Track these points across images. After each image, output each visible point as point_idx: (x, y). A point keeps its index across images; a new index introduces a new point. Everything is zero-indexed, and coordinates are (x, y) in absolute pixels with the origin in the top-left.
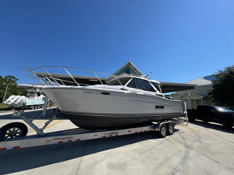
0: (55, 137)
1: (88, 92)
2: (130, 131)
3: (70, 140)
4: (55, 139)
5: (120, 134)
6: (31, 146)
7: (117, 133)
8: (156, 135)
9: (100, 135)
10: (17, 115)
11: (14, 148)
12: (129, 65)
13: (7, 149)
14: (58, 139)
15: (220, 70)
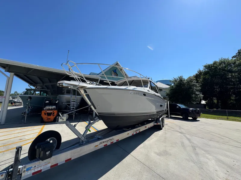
0: (101, 141)
2: (146, 127)
3: (112, 141)
4: (101, 143)
5: (141, 131)
6: (82, 155)
7: (139, 130)
11: (66, 161)
12: (116, 66)
13: (58, 165)
14: (103, 142)
15: (175, 78)
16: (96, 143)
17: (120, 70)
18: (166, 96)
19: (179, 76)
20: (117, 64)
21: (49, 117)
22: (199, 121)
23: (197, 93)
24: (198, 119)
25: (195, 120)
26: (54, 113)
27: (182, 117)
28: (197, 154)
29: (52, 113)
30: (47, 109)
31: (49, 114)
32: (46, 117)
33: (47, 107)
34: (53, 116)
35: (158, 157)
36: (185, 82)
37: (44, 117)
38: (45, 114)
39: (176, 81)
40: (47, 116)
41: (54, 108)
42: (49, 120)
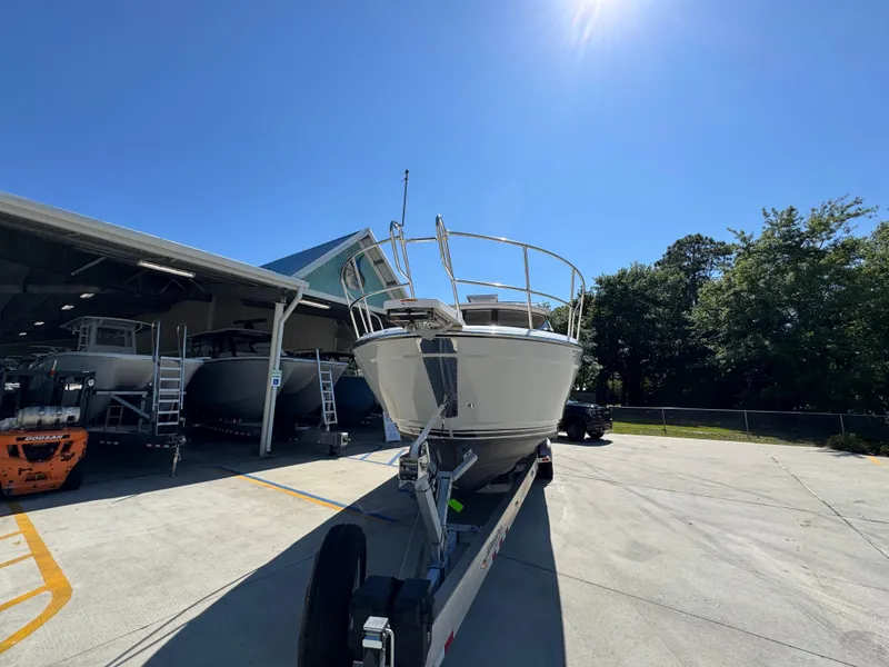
4: (488, 551)
12: (361, 245)
14: (491, 545)
20: (365, 239)
21: (41, 467)
22: (609, 442)
24: (604, 437)
26: (67, 447)
27: (565, 434)
29: (55, 445)
30: (28, 424)
31: (40, 453)
32: (20, 471)
33: (30, 417)
34: (67, 459)
37: (9, 468)
38: (14, 452)
40: (26, 464)
41: (71, 418)
42: (41, 483)
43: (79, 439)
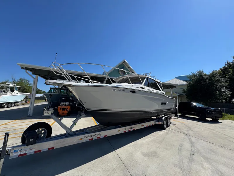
0: (86, 135)
1: (121, 90)
2: (143, 125)
3: (99, 137)
4: (86, 137)
5: (136, 129)
6: (65, 146)
7: (134, 127)
8: (160, 128)
9: (121, 130)
10: (48, 114)
11: (49, 149)
12: (124, 64)
13: (42, 151)
14: (89, 136)
15: (193, 73)
16: (80, 136)
17: (127, 68)
18: (183, 94)
19: (199, 71)
20: (124, 62)
21: (63, 112)
22: (221, 123)
23: (223, 90)
24: (219, 121)
25: (215, 121)
26: (67, 108)
27: (198, 117)
28: (191, 161)
29: (66, 108)
30: (62, 105)
31: (63, 109)
33: (62, 103)
34: (67, 111)
35: (143, 157)
36: (206, 77)
37: (60, 111)
38: (60, 109)
39: (194, 76)
40: (62, 111)
41: (68, 104)
42: (63, 114)
43: (69, 108)
